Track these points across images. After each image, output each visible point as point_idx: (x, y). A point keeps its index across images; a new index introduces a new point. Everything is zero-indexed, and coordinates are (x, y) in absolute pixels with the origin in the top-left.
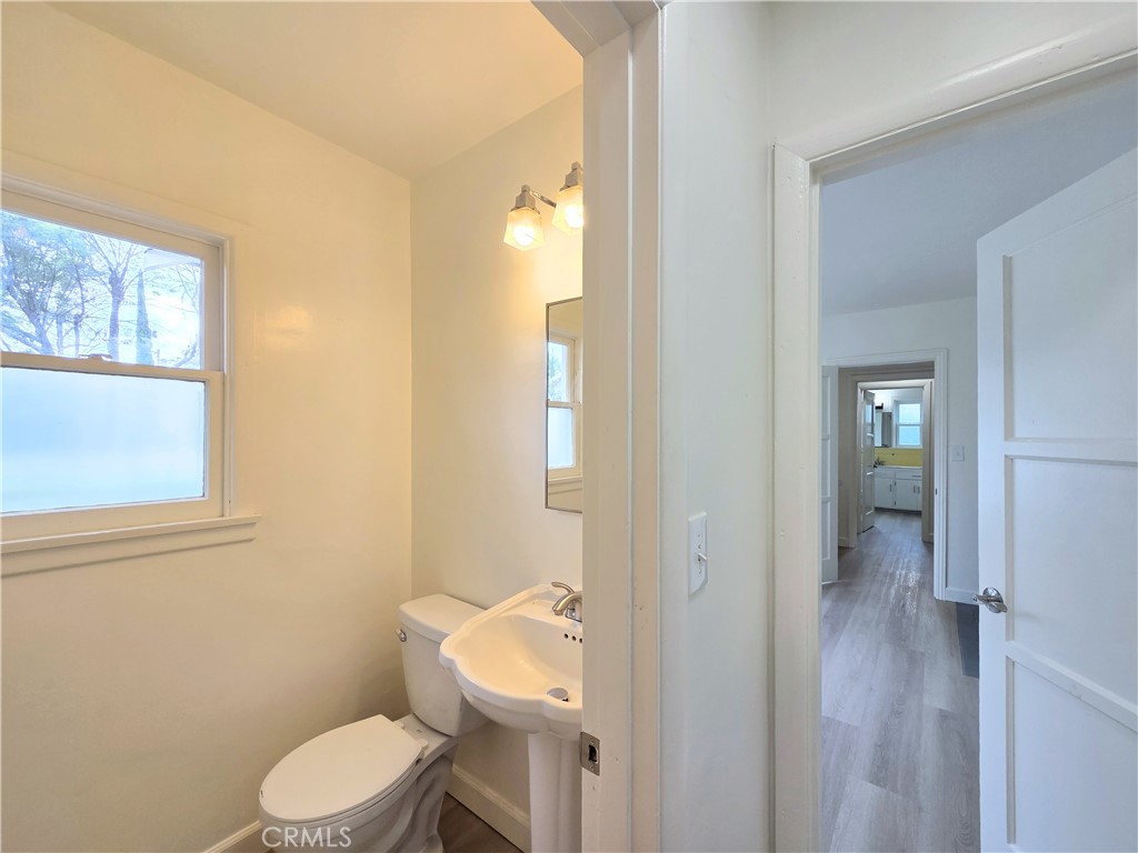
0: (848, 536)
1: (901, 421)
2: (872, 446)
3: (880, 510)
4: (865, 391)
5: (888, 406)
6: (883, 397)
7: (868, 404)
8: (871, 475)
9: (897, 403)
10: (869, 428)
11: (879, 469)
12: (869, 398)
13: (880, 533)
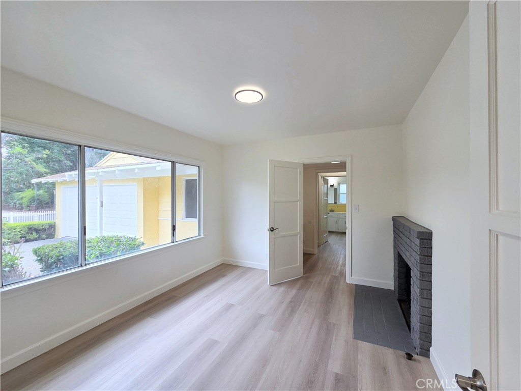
0: (313, 248)
1: (341, 192)
2: (327, 204)
3: (331, 232)
4: (323, 177)
5: (336, 185)
6: (332, 181)
7: (325, 184)
8: (327, 218)
9: (339, 184)
10: (326, 196)
11: (331, 214)
12: (326, 182)
13: (330, 244)
